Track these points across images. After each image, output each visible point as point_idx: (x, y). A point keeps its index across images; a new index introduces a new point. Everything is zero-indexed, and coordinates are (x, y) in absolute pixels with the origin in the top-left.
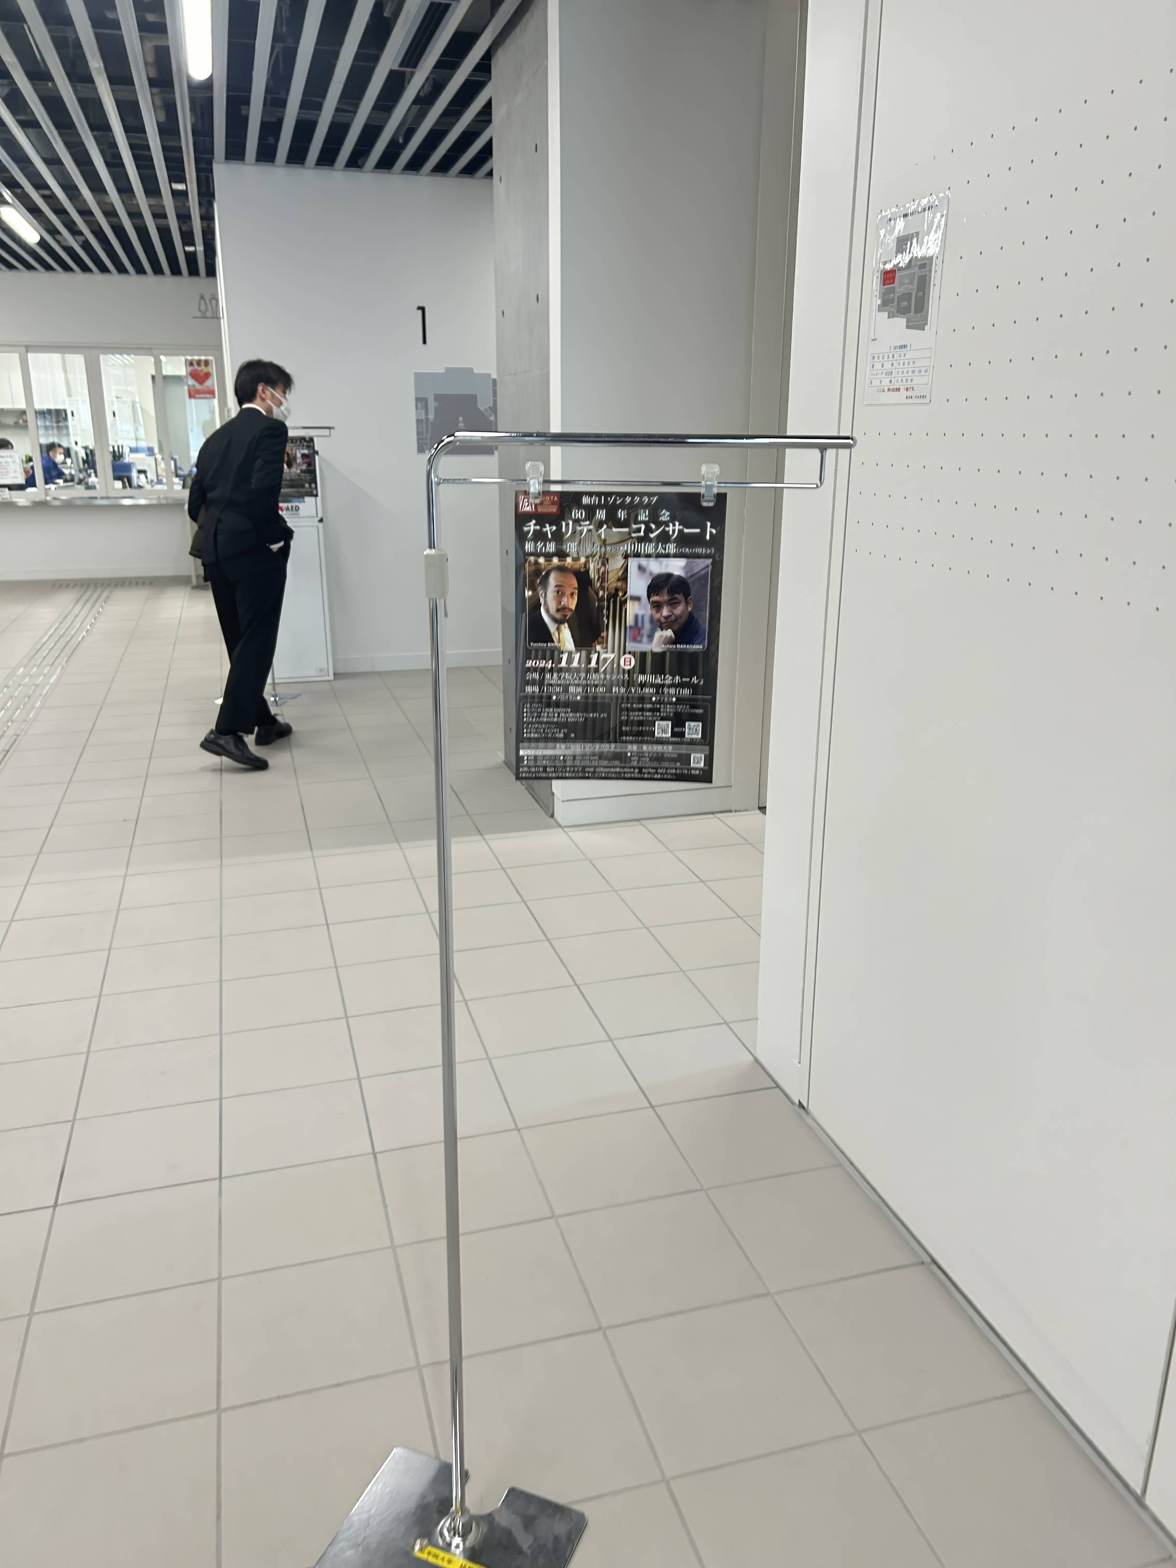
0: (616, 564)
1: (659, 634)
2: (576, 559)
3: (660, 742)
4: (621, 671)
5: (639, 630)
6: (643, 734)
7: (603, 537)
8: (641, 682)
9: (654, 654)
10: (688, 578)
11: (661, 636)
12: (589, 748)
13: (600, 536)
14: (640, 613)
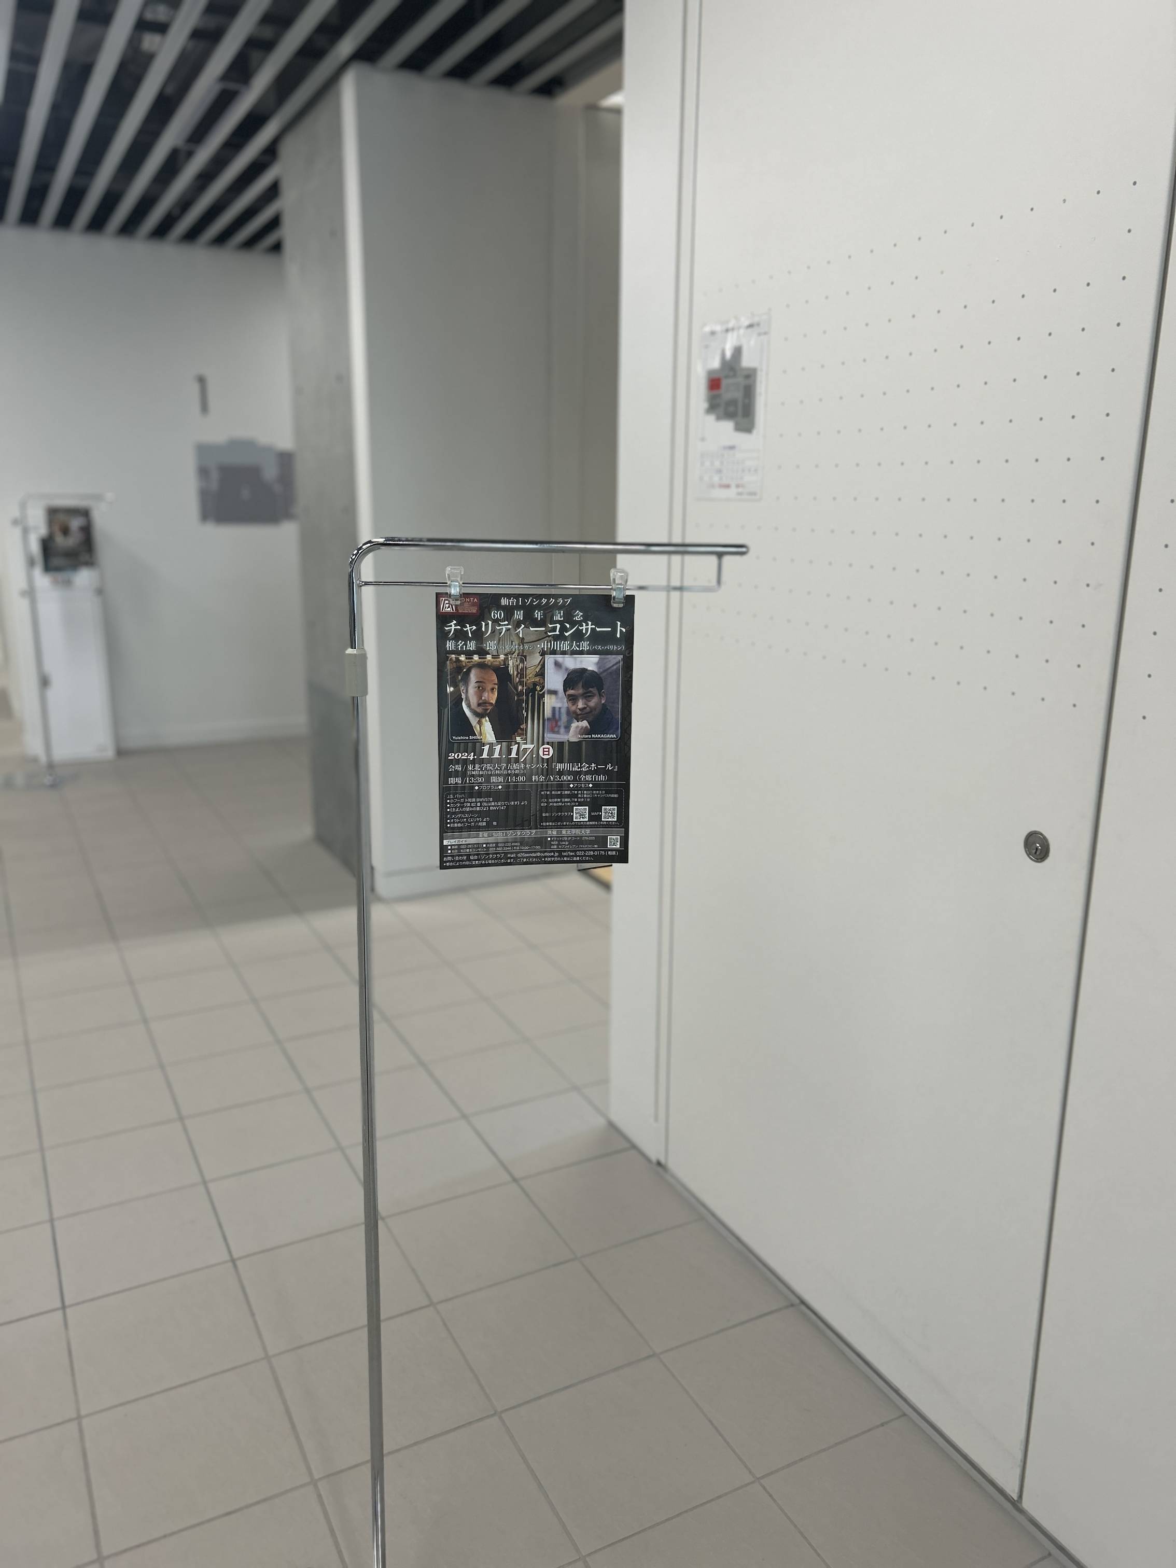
0: (535, 660)
1: (575, 725)
2: (497, 657)
3: (579, 826)
4: (540, 759)
5: (557, 722)
6: (562, 819)
7: (521, 636)
8: (560, 769)
9: (570, 743)
10: (601, 673)
11: (577, 727)
12: (511, 834)
13: (518, 634)
14: (558, 705)
